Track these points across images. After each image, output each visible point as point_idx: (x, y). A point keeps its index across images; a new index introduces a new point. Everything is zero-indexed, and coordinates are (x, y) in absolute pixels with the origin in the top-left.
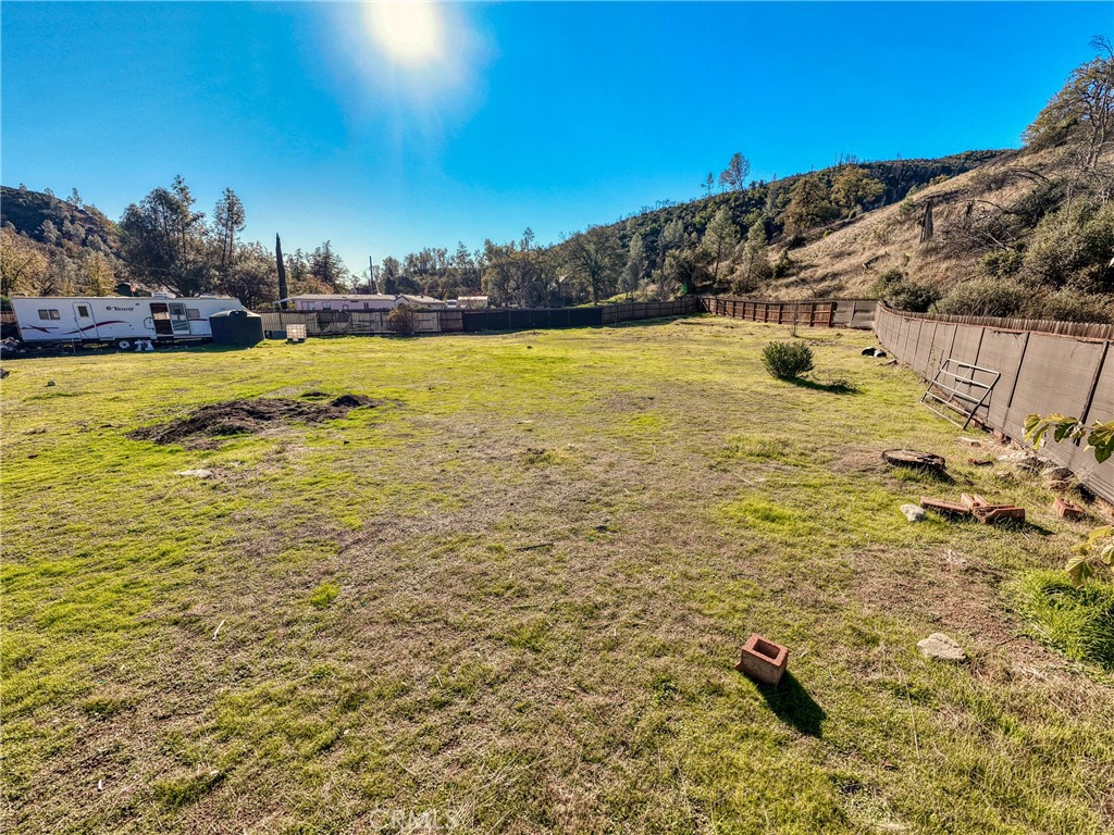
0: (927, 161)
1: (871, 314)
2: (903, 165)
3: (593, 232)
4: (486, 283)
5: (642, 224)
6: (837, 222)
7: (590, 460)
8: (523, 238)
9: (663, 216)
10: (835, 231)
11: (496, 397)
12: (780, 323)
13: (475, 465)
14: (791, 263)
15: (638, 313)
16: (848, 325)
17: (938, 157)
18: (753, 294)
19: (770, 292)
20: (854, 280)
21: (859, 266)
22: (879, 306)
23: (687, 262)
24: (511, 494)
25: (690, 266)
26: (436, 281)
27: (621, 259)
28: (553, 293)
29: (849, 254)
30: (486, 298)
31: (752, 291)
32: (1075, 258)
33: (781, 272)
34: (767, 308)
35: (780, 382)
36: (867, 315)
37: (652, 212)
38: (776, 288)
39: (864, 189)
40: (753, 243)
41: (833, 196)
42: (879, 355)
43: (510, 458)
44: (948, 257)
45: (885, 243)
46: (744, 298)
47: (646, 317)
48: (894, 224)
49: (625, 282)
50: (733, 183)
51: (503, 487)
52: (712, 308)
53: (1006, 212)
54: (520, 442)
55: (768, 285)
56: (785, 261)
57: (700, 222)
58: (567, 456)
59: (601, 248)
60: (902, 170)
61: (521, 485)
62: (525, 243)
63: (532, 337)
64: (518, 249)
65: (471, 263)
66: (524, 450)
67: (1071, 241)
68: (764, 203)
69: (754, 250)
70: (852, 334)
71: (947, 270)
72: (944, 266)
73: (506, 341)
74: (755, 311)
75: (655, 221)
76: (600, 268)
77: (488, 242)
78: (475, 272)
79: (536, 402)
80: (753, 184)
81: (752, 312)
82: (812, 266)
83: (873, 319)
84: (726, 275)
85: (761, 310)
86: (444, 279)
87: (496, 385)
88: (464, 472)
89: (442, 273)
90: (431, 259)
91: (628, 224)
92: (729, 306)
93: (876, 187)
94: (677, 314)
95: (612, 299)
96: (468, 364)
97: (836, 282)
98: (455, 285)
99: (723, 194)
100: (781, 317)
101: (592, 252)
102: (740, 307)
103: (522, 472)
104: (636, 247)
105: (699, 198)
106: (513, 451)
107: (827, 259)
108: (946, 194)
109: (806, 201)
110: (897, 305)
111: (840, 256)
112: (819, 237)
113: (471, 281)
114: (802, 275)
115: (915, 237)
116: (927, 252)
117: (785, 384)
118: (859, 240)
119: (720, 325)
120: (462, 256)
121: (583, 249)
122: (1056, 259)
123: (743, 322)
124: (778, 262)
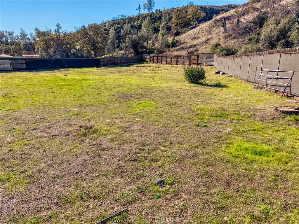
0: (216, 6)
1: (213, 59)
2: (209, 7)
3: (91, 26)
4: (38, 49)
5: (113, 25)
6: (191, 27)
7: (126, 130)
8: (56, 28)
9: (122, 21)
10: (190, 30)
11: (50, 98)
12: (177, 65)
13: (39, 142)
14: (177, 41)
15: (117, 62)
16: (204, 64)
17: (220, 5)
18: (164, 54)
19: (170, 53)
20: (202, 47)
21: (203, 42)
22: (215, 56)
23: (135, 40)
24: (74, 164)
25: (136, 42)
26: (9, 48)
27: (105, 39)
28: (74, 54)
29: (198, 38)
30: (39, 56)
31: (163, 52)
32: (276, 38)
33: (174, 45)
34: (171, 59)
35: (193, 85)
36: (211, 59)
37: (117, 20)
38: (173, 52)
39: (198, 14)
40: (162, 32)
41: (188, 17)
42: (222, 74)
43: (67, 134)
44: (234, 38)
45: (210, 34)
46: (161, 55)
47: (121, 63)
48: (211, 27)
49: (108, 49)
50: (149, 9)
51: (66, 158)
52: (148, 60)
53: (250, 22)
54: (72, 123)
55: (169, 50)
56: (174, 41)
57: (137, 25)
58: (109, 128)
59: (96, 33)
60: (209, 9)
61: (80, 154)
62: (57, 31)
63: (66, 72)
64: (53, 33)
65: (28, 39)
66: (77, 127)
67: (275, 31)
68: (161, 19)
69: (163, 35)
70: (206, 67)
71: (234, 43)
72: (233, 41)
73: (52, 74)
74: (166, 61)
75: (118, 24)
76: (96, 43)
77: (37, 29)
78: (31, 44)
79: (77, 99)
80: (156, 10)
81: (165, 61)
82: (185, 43)
83: (214, 61)
84: (152, 46)
85: (169, 60)
86: (14, 47)
87: (48, 92)
88: (30, 149)
89: (12, 44)
90: (5, 36)
91: (107, 24)
92: (155, 58)
93: (203, 14)
94: (134, 63)
95: (103, 57)
96: (30, 83)
97: (195, 48)
98: (20, 49)
99: (145, 14)
100: (177, 62)
101: (92, 35)
102: (160, 59)
103: (80, 144)
104: (112, 34)
105: (135, 15)
106: (68, 129)
107: (190, 40)
108: (227, 17)
109: (178, 18)
110: (222, 55)
111: (194, 38)
112: (185, 32)
113: (29, 47)
114: (182, 46)
115: (220, 32)
116: (226, 37)
117: (196, 85)
118: (200, 33)
119: (152, 66)
120: (23, 35)
121: (87, 34)
122: (271, 38)
123: (161, 65)
124: (172, 41)
